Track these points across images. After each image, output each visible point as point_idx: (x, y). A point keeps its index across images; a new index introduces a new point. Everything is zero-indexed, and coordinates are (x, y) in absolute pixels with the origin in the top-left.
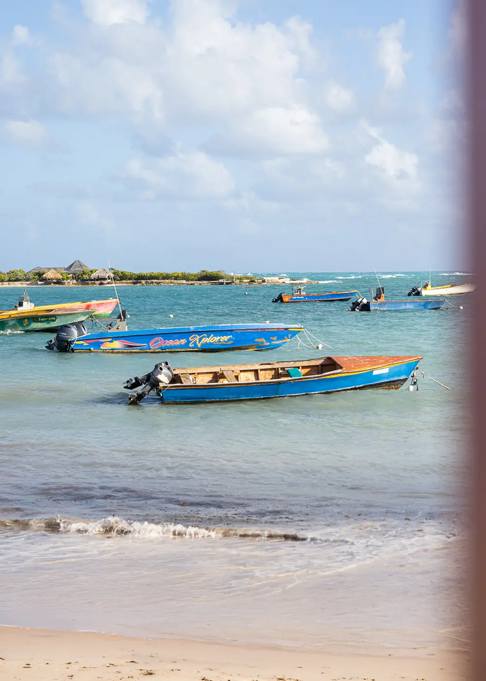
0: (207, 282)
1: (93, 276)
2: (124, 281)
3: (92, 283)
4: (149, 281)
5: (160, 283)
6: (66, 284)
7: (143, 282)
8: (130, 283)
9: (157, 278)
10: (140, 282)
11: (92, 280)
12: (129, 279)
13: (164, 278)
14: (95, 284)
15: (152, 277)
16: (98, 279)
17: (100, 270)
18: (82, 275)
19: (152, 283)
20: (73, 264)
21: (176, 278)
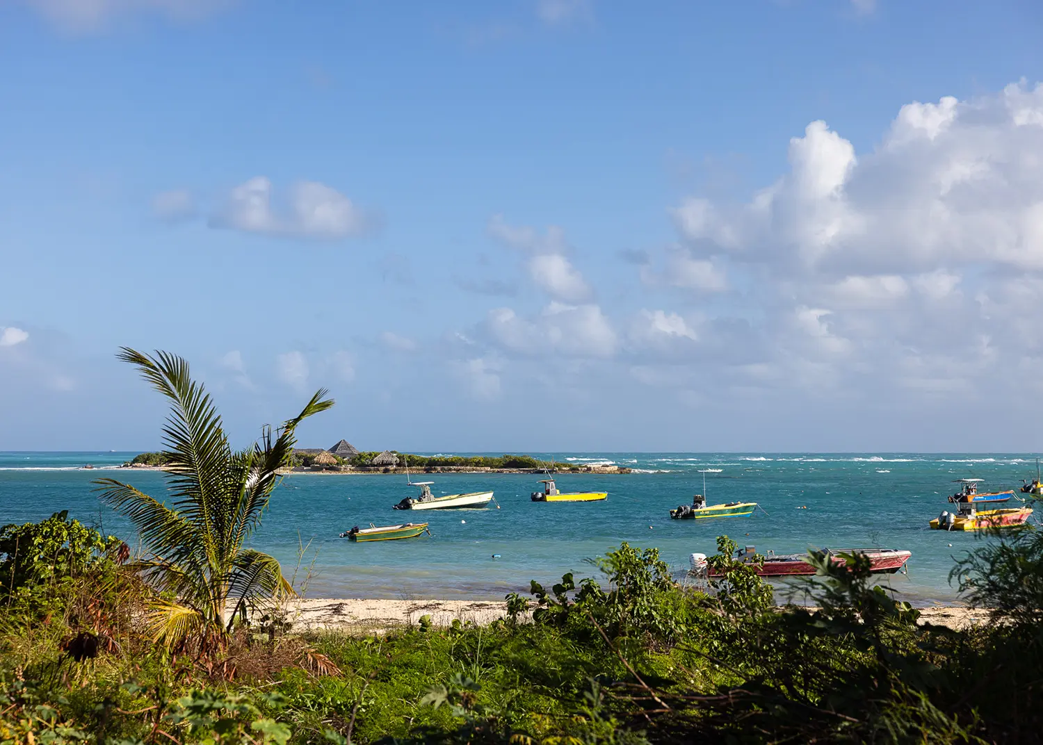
0: (517, 469)
1: (376, 460)
2: (414, 467)
3: (375, 470)
4: (446, 467)
5: (460, 469)
6: (342, 470)
7: (439, 468)
8: (422, 469)
9: (453, 464)
10: (435, 469)
11: (374, 466)
12: (421, 464)
13: (462, 464)
14: (379, 470)
15: (447, 463)
16: (383, 464)
17: (384, 453)
18: (359, 459)
19: (450, 470)
20: (338, 445)
21: (477, 464)
